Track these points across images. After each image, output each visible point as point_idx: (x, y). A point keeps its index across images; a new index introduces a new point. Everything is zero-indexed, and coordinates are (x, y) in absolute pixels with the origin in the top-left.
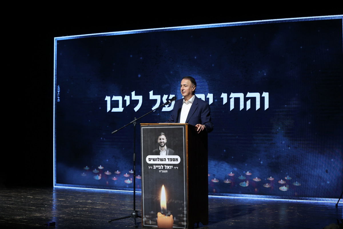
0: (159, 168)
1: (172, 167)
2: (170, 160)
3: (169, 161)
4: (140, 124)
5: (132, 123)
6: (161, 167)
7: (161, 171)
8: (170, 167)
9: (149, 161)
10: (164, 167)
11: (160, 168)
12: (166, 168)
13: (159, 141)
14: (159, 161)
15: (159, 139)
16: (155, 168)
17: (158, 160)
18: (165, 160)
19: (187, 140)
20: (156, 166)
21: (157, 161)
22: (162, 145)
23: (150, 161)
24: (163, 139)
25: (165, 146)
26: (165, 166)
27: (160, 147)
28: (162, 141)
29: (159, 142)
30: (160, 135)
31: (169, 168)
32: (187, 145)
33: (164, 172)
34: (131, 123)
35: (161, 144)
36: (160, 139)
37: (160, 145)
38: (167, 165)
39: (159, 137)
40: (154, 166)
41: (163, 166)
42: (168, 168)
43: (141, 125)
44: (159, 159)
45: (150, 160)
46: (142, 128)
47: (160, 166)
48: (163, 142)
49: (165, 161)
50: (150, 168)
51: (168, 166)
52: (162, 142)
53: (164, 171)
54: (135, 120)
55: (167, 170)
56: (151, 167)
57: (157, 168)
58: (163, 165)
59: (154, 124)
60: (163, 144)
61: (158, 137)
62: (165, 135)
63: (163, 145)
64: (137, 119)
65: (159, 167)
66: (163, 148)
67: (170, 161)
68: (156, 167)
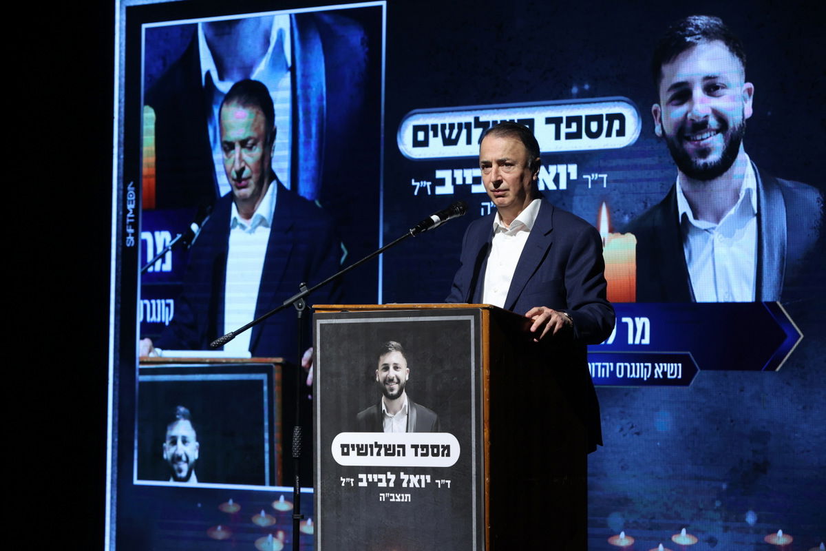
0: (380, 485)
1: (429, 481)
2: (419, 450)
3: (416, 455)
4: (314, 306)
5: (291, 304)
6: (388, 481)
7: (388, 494)
8: (419, 481)
9: (343, 454)
10: (399, 481)
11: (383, 484)
12: (405, 485)
13: (381, 375)
14: (379, 454)
15: (381, 367)
16: (364, 484)
17: (376, 450)
18: (401, 449)
19: (485, 372)
20: (370, 476)
21: (372, 454)
22: (392, 390)
23: (347, 454)
24: (396, 368)
25: (404, 394)
26: (402, 476)
27: (383, 398)
28: (392, 373)
29: (381, 380)
30: (386, 351)
31: (417, 486)
32: (485, 390)
33: (399, 500)
34: (285, 303)
35: (387, 387)
36: (386, 368)
37: (382, 390)
38: (408, 470)
39: (381, 358)
40: (360, 476)
41: (393, 477)
42: (411, 485)
43: (317, 312)
44: (379, 447)
45: (345, 450)
46: (319, 322)
47: (382, 476)
48: (395, 380)
49: (404, 455)
50: (348, 484)
51: (412, 476)
52: (391, 380)
53: (397, 498)
54: (300, 292)
55: (408, 490)
56: (348, 479)
57: (372, 485)
58: (396, 470)
59: (364, 306)
60: (396, 387)
61: (378, 359)
62: (405, 352)
63: (395, 392)
64: (308, 288)
65: (380, 480)
66: (396, 402)
67: (423, 455)
68: (367, 479)
